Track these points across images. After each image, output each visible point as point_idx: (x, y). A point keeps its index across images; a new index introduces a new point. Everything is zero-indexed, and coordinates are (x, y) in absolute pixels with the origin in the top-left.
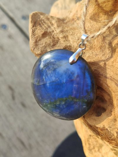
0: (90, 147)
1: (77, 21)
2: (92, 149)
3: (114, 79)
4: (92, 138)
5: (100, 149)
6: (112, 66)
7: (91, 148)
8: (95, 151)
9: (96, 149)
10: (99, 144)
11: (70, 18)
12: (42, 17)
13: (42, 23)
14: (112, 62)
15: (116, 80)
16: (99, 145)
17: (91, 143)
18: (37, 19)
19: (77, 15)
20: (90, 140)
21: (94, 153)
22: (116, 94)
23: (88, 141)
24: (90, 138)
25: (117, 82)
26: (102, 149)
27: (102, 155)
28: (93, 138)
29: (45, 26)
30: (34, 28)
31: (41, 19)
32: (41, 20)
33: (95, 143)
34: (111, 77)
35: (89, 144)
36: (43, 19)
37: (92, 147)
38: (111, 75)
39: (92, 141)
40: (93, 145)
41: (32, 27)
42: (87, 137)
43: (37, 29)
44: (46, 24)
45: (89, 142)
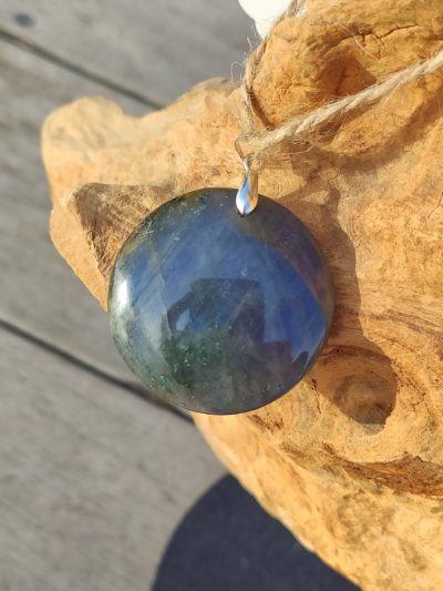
0: (353, 531)
1: (215, 178)
2: (359, 536)
3: (400, 314)
4: (352, 501)
5: (388, 525)
6: (384, 280)
7: (355, 534)
8: (373, 537)
9: (376, 530)
10: (383, 511)
11: (185, 174)
12: (103, 197)
13: (114, 217)
14: (381, 269)
15: (407, 315)
16: (381, 515)
17: (354, 519)
18: (94, 208)
19: (207, 161)
20: (349, 511)
21: (368, 544)
22: (419, 353)
23: (340, 516)
24: (347, 506)
25: (411, 322)
26: (393, 524)
27: (400, 540)
28: (358, 502)
29: (128, 224)
30: (98, 238)
31: (104, 205)
32: (107, 210)
33: (367, 513)
34: (389, 311)
35: (347, 524)
36: (111, 201)
37: (358, 528)
38: (388, 307)
39: (354, 511)
40: (361, 520)
41: (89, 238)
42: (335, 506)
43: (110, 240)
44: (127, 216)
45: (343, 519)
